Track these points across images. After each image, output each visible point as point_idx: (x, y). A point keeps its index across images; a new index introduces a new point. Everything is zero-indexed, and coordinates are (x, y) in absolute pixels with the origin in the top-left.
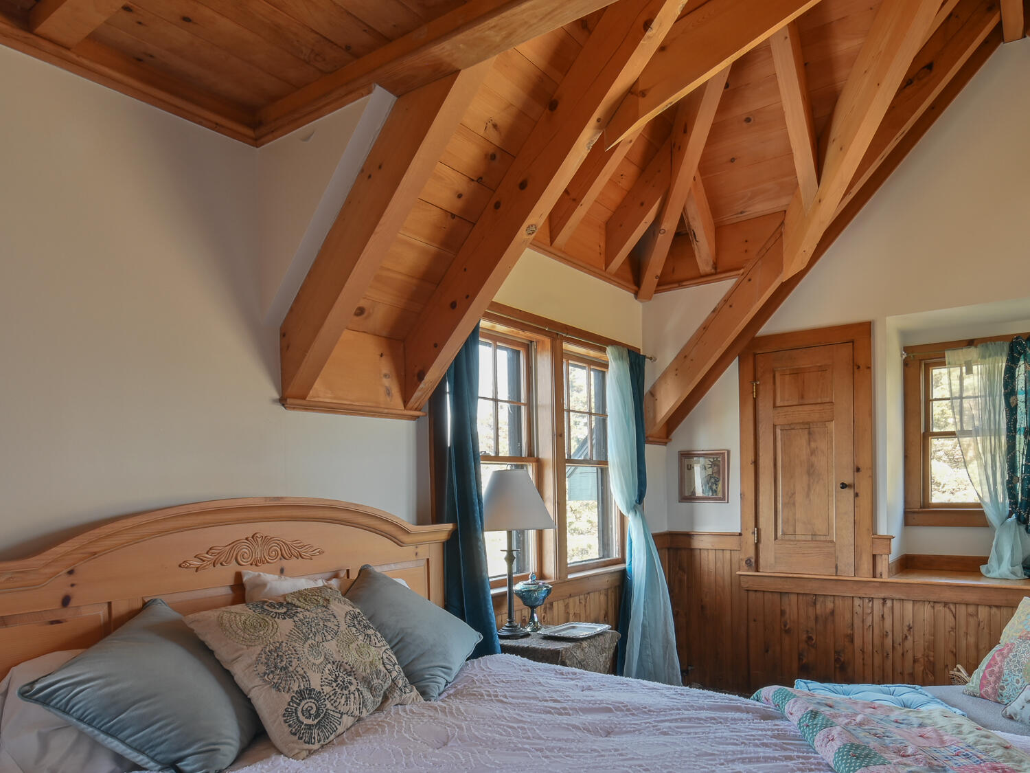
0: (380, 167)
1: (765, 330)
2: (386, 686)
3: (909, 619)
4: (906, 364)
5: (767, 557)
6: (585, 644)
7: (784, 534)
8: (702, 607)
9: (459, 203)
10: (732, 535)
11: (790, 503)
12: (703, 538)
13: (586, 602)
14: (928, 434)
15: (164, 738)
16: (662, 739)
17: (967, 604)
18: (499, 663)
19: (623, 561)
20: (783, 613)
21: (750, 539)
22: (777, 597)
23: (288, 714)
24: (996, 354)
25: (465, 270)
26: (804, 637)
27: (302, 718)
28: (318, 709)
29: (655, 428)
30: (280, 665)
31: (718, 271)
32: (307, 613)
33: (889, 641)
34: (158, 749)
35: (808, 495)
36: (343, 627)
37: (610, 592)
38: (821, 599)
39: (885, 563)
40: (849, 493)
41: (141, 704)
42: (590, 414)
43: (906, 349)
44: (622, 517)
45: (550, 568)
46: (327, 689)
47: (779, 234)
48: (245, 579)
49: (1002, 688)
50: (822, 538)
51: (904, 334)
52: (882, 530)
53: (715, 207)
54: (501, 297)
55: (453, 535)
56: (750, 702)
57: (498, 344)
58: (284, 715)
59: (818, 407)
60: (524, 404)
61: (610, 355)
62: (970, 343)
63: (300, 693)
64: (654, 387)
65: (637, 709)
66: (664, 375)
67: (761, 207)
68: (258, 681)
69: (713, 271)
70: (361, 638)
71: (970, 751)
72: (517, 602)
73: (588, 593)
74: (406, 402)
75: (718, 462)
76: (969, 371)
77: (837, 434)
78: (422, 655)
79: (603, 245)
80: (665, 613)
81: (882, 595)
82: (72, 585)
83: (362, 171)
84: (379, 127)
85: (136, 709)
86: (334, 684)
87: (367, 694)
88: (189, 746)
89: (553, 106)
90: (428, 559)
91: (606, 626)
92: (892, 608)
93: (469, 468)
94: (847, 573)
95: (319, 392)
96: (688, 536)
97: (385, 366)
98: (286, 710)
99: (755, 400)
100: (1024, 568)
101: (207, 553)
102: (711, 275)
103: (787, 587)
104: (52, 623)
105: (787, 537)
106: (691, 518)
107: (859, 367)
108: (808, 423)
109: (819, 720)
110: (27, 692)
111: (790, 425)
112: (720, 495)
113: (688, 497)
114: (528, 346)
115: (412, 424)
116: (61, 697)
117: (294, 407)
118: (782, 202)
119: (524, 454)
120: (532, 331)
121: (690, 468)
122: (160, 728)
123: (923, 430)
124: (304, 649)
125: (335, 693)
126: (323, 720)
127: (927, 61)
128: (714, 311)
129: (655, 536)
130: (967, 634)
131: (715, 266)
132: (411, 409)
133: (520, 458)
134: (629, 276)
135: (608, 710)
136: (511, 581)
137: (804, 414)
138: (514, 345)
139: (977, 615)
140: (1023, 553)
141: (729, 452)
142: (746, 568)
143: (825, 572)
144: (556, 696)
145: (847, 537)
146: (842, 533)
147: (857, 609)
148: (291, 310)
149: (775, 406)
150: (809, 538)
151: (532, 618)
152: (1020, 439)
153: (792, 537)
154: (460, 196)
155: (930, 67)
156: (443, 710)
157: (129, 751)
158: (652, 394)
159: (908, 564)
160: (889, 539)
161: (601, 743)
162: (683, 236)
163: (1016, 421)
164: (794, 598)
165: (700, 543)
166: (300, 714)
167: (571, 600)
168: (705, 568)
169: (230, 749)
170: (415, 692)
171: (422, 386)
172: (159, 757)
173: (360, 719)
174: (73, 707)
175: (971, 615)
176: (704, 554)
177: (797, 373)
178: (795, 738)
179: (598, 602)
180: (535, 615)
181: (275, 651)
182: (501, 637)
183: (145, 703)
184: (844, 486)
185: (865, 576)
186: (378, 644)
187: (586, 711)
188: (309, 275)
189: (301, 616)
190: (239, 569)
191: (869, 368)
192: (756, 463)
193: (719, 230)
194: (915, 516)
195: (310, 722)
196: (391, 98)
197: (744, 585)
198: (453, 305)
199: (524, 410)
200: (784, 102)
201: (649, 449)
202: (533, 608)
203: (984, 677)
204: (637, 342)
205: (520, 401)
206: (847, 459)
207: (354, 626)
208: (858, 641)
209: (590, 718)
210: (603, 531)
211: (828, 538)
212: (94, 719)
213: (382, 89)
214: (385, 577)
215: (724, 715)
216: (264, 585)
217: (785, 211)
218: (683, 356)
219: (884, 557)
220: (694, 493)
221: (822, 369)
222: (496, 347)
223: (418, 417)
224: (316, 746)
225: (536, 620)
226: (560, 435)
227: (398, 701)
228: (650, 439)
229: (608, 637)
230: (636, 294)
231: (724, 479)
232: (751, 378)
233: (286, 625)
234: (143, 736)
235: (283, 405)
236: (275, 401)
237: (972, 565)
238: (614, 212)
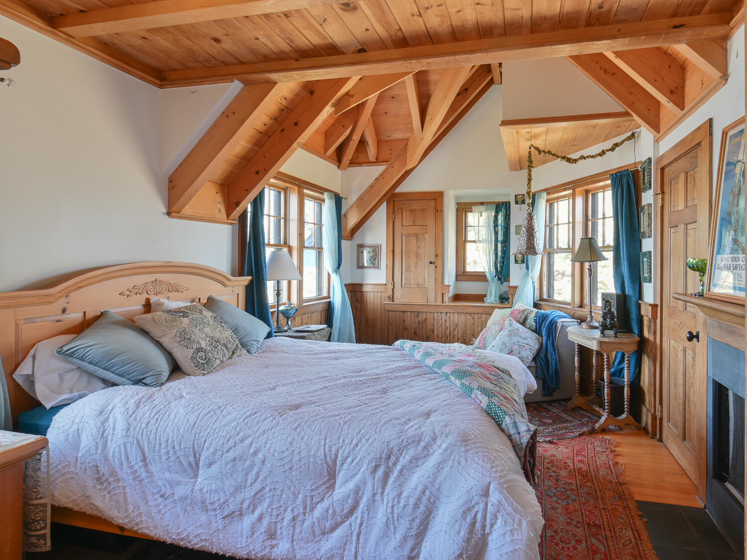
0: (234, 113)
1: (398, 190)
2: (234, 347)
3: (456, 322)
4: (457, 210)
5: (398, 295)
6: (316, 333)
7: (405, 284)
8: (367, 320)
9: (264, 128)
10: (382, 285)
11: (408, 270)
12: (367, 286)
13: (311, 317)
14: (466, 241)
15: (135, 369)
16: (359, 359)
17: (478, 314)
18: (280, 341)
19: (329, 297)
20: (404, 321)
21: (391, 287)
22: (402, 313)
23: (192, 358)
24: (491, 210)
25: (264, 157)
26: (413, 332)
27: (199, 360)
28: (206, 356)
29: (346, 233)
30: (187, 338)
31: (378, 161)
32: (193, 316)
33: (448, 331)
34: (132, 375)
35: (416, 267)
36: (211, 322)
37: (322, 312)
38: (420, 314)
39: (447, 297)
40: (433, 266)
41: (122, 355)
42: (314, 224)
43: (458, 204)
44: (329, 275)
45: (294, 300)
46: (209, 348)
47: (405, 149)
48: (151, 302)
49: (486, 344)
50: (422, 286)
51: (457, 197)
52: (446, 283)
53: (378, 132)
54: (283, 169)
55: (251, 282)
56: (391, 347)
57: (271, 188)
58: (191, 359)
59: (421, 227)
60: (283, 218)
61: (326, 196)
62: (482, 204)
63: (197, 349)
64: (346, 212)
65: (347, 351)
66: (351, 207)
67: (397, 136)
68: (177, 345)
69: (376, 161)
70: (220, 327)
71: (462, 352)
72: (281, 315)
73: (312, 313)
74: (228, 216)
75: (376, 250)
76: (481, 215)
77: (429, 239)
78: (246, 335)
79: (323, 142)
80: (350, 322)
81: (446, 311)
82: (68, 303)
83: (223, 113)
84: (234, 95)
85: (120, 357)
86: (211, 346)
87: (225, 351)
88: (148, 372)
89: (312, 93)
90: (238, 294)
91: (325, 326)
92: (450, 316)
93: (261, 250)
94: (432, 301)
95: (187, 210)
96: (361, 285)
97: (219, 198)
98: (192, 356)
99: (393, 222)
100: (500, 298)
101: (133, 288)
102: (375, 162)
103: (405, 309)
104: (57, 321)
105: (406, 286)
106: (363, 277)
107: (438, 211)
108: (417, 234)
109: (416, 347)
110: (60, 351)
111: (408, 234)
112: (376, 266)
113: (361, 267)
114: (285, 190)
115: (230, 227)
116: (78, 354)
117: (173, 217)
118: (407, 135)
119: (282, 243)
120: (289, 183)
121: (362, 252)
122: (133, 365)
123: (464, 239)
124: (196, 331)
125: (212, 350)
126: (208, 361)
127: (466, 87)
128: (376, 179)
129: (345, 285)
130: (478, 326)
131: (377, 159)
132: (230, 220)
133: (279, 245)
134: (335, 158)
135: (335, 352)
136: (278, 305)
137: (415, 230)
138: (278, 188)
139: (481, 318)
140: (499, 292)
141: (381, 245)
142: (388, 300)
143: (423, 302)
144: (311, 349)
145: (432, 286)
146: (430, 284)
147: (436, 318)
148: (176, 170)
149: (402, 225)
150: (416, 286)
151: (287, 323)
152: (499, 245)
153: (409, 286)
154: (265, 125)
155: (466, 90)
156: (262, 357)
157: (116, 376)
158: (345, 216)
159: (457, 298)
160: (449, 286)
161: (334, 362)
162: (362, 143)
163: (497, 238)
164: (409, 313)
165: (366, 289)
166: (198, 358)
167: (304, 316)
168: (368, 301)
169: (166, 374)
170: (245, 351)
171: (238, 209)
172: (133, 378)
173: (222, 362)
174: (86, 358)
175: (479, 318)
176: (368, 294)
177: (412, 211)
178: (408, 355)
179: (317, 316)
180: (289, 322)
181: (184, 331)
182: (275, 332)
183: (124, 354)
184: (431, 263)
185: (439, 303)
186: (228, 330)
187: (325, 353)
188: (189, 155)
189: (191, 317)
190: (148, 296)
191: (442, 212)
192: (393, 251)
193: (379, 143)
194: (461, 277)
195: (203, 362)
196: (242, 85)
197: (387, 308)
198: (257, 173)
199: (282, 221)
200: (408, 93)
201: (343, 242)
202: (288, 318)
203: (480, 340)
204: (338, 191)
205: (281, 216)
206: (432, 251)
207: (216, 322)
208: (436, 332)
209: (328, 355)
210: (319, 283)
211: (424, 286)
212: (98, 362)
213: (238, 81)
214: (223, 301)
215: (382, 350)
216: (163, 304)
217: (408, 139)
218: (361, 199)
219: (447, 294)
220: (364, 264)
221: (423, 210)
222: (270, 189)
223: (233, 224)
224: (206, 372)
225: (290, 324)
226: (301, 234)
227: (239, 354)
228: (344, 238)
229: (326, 330)
230: (339, 167)
231: (378, 258)
232: (392, 212)
233: (186, 321)
234: (124, 369)
235: (168, 216)
236: (164, 214)
237: (481, 298)
238: (330, 128)
